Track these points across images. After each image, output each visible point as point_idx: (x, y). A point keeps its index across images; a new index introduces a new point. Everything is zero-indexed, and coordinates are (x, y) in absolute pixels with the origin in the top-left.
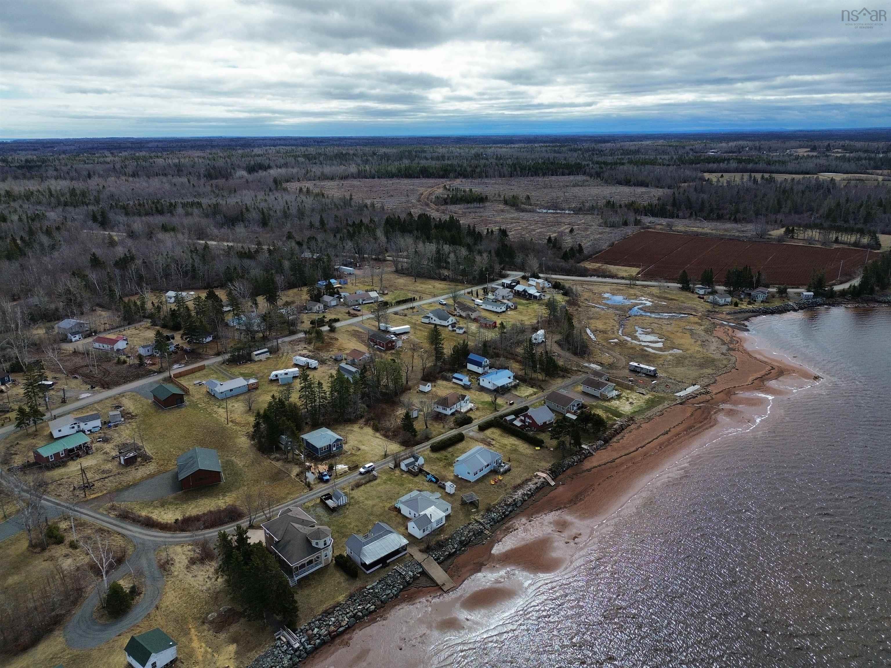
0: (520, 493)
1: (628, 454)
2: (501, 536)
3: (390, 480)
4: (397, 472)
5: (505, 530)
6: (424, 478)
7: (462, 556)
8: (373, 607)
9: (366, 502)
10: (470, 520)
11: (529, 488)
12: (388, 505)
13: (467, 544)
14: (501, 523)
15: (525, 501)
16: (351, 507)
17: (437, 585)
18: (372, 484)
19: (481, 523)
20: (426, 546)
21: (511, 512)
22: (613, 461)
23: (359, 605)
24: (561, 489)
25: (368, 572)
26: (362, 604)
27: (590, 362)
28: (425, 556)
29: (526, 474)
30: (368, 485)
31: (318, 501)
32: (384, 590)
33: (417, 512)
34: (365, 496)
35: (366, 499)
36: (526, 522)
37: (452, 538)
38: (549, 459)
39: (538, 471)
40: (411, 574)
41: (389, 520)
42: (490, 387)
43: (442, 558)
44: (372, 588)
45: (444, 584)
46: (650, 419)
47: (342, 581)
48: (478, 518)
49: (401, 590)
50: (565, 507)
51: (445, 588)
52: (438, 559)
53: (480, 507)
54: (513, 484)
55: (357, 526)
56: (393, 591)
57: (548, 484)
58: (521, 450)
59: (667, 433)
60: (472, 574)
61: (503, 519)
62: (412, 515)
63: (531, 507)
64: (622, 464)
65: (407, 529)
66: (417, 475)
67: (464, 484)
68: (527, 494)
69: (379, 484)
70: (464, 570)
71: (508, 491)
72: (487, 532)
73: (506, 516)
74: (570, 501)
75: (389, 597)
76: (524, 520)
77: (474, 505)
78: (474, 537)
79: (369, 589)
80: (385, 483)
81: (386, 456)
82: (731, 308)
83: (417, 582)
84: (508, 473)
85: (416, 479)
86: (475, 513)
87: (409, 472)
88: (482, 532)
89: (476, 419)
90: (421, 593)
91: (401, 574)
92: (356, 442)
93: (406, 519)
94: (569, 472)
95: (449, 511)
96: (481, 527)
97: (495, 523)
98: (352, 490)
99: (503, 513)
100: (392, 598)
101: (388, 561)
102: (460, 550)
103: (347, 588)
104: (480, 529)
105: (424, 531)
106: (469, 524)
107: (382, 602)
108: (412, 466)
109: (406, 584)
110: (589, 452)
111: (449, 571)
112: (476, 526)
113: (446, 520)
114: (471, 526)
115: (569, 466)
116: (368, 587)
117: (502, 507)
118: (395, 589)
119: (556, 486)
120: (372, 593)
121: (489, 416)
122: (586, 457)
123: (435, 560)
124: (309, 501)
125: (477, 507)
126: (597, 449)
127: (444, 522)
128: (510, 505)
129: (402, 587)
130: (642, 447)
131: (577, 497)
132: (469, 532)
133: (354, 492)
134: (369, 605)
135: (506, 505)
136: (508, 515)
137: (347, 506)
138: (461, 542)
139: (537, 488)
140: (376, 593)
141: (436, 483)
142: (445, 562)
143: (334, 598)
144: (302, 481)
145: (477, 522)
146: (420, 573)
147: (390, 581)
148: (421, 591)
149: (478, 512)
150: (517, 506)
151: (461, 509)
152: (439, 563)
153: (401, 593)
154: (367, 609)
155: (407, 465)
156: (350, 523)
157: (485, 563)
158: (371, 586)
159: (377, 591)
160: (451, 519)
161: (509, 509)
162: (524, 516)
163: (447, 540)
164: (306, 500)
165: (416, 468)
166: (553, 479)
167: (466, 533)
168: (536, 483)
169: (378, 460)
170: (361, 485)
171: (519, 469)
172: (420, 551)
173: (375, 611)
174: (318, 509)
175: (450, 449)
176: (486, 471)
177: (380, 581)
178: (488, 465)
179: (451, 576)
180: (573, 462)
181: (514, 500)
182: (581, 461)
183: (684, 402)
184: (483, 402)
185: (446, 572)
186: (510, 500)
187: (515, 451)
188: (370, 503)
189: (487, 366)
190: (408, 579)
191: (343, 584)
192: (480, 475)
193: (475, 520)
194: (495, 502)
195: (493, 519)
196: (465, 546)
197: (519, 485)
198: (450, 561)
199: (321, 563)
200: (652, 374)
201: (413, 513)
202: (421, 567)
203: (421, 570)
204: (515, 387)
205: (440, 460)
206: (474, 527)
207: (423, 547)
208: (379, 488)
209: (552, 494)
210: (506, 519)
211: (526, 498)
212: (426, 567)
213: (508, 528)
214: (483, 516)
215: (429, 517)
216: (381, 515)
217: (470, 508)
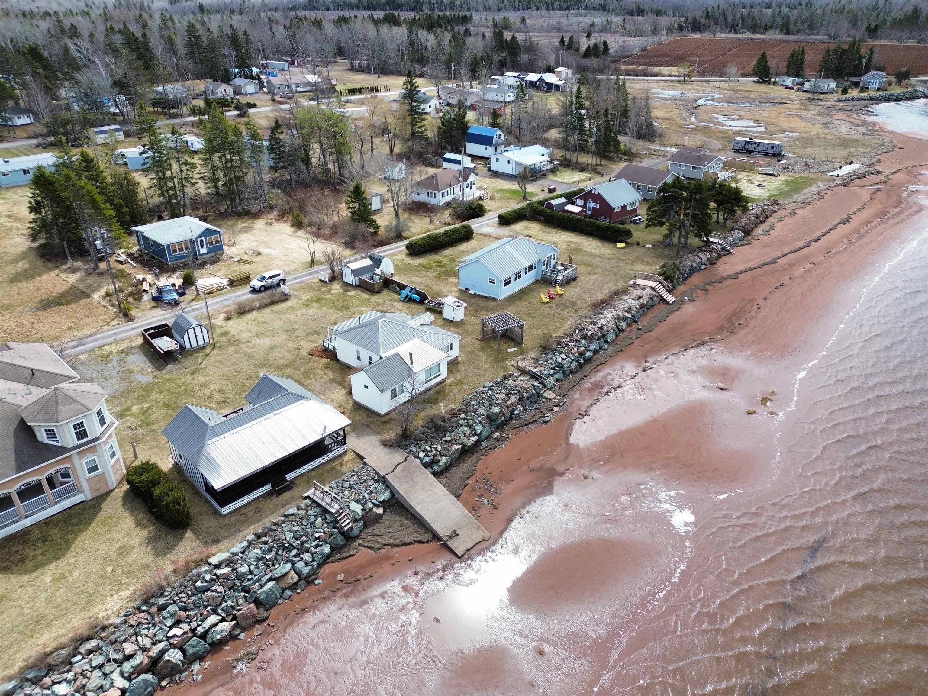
0: (609, 316)
1: (796, 251)
2: (586, 403)
3: (319, 300)
4: (336, 287)
5: (590, 389)
6: (395, 296)
7: (495, 453)
8: (226, 626)
9: (258, 341)
10: (506, 369)
11: (625, 307)
12: (307, 346)
13: (506, 423)
14: (579, 375)
15: (621, 331)
16: (215, 352)
17: (436, 537)
18: (276, 308)
19: (534, 376)
20: (399, 430)
21: (595, 352)
22: (774, 261)
23: (178, 623)
24: (689, 309)
25: (225, 510)
26: (189, 620)
27: (665, 145)
28: (398, 456)
29: (610, 285)
30: (267, 311)
31: (140, 340)
32: (270, 565)
33: (377, 353)
34: (255, 329)
35: (257, 335)
36: (634, 371)
37: (466, 409)
38: (650, 260)
39: (635, 277)
40: (357, 508)
41: (307, 375)
42: (510, 170)
43: (444, 460)
44: (229, 562)
45: (454, 534)
46: (805, 204)
47: (135, 541)
48: (527, 364)
49: (326, 559)
50: (713, 340)
51: (459, 546)
52: (434, 462)
53: (527, 342)
54: (588, 300)
55: (219, 391)
56: (300, 565)
57: (663, 300)
58: (588, 250)
59: (847, 221)
60: (530, 501)
61: (581, 366)
62: (365, 360)
63: (637, 342)
64: (792, 265)
65: (350, 393)
66: (379, 292)
67: (483, 303)
68: (625, 319)
69: (292, 308)
70: (507, 489)
71: (580, 313)
72: (549, 394)
73: (588, 361)
74: (721, 329)
75: (283, 584)
76: (630, 368)
77: (512, 340)
78: (520, 408)
79: (217, 566)
80: (306, 306)
81: (313, 262)
82: (839, 96)
83: (377, 529)
84: (573, 284)
85: (377, 298)
86: (515, 355)
87: (363, 286)
88: (539, 394)
89: (490, 211)
90: (387, 566)
91: (325, 511)
92: (255, 244)
93: (347, 369)
94: (695, 279)
95: (456, 352)
96: (536, 383)
97: (565, 375)
98: (228, 319)
99: (581, 354)
100: (294, 587)
101: (289, 477)
102: (489, 438)
103: (145, 566)
104: (535, 388)
105: (394, 394)
106: (506, 378)
107: (258, 603)
108: (368, 275)
109: (340, 540)
110: (723, 249)
111: (465, 494)
112: (525, 382)
113: (450, 371)
114: (510, 382)
115: (693, 271)
116: (214, 560)
117: (577, 341)
118: (307, 557)
119: (679, 304)
120: (226, 577)
121: (514, 205)
122: (719, 256)
123: (427, 465)
124: (116, 342)
125: (518, 343)
126: (734, 245)
127: (444, 373)
128: (592, 336)
129: (327, 549)
130: (816, 241)
131: (729, 320)
132: (509, 394)
133: (231, 323)
134: (213, 619)
135: (585, 337)
136: (590, 359)
137: (208, 351)
138: (491, 419)
139: (642, 306)
140: (240, 577)
141: (421, 302)
142: (454, 470)
143: (90, 603)
144: (113, 305)
145: (524, 372)
146: (383, 503)
147: (289, 536)
148: (388, 558)
149: (522, 352)
150: (606, 341)
151: (483, 349)
152: (434, 474)
153: (327, 569)
154: (203, 636)
155: (356, 272)
156: (204, 386)
157: (560, 468)
158: (225, 555)
159: (243, 569)
160: (461, 367)
161: (592, 347)
162: (628, 359)
163: (454, 414)
164: (109, 340)
165: (376, 278)
166: (670, 291)
167: (501, 397)
168: (640, 297)
169: (296, 270)
170: (251, 311)
171: (594, 277)
172: (385, 444)
173: (232, 637)
174: (132, 358)
175: (447, 252)
176: (527, 280)
177: (259, 536)
178: (530, 268)
179: (473, 509)
180: (701, 263)
181: (601, 328)
182: (712, 262)
183: (848, 183)
184: (500, 190)
185: (458, 497)
186: (593, 329)
187: (577, 250)
188: (266, 342)
189: (500, 144)
190: (346, 524)
191: (135, 554)
192: (516, 286)
193: (519, 369)
194: (560, 333)
195: (561, 366)
196: (500, 427)
197: (603, 302)
198: (465, 466)
199: (74, 490)
200: (776, 151)
201: (365, 354)
202: (388, 486)
203: (385, 496)
204: (553, 171)
205: (429, 268)
206: (519, 383)
207: (391, 434)
208: (291, 316)
209: (674, 318)
210: (588, 368)
211: (623, 325)
212: (401, 488)
213: (598, 386)
214: (536, 360)
215: (408, 361)
216: (286, 366)
217: (503, 346)
